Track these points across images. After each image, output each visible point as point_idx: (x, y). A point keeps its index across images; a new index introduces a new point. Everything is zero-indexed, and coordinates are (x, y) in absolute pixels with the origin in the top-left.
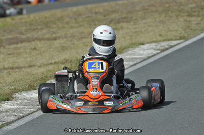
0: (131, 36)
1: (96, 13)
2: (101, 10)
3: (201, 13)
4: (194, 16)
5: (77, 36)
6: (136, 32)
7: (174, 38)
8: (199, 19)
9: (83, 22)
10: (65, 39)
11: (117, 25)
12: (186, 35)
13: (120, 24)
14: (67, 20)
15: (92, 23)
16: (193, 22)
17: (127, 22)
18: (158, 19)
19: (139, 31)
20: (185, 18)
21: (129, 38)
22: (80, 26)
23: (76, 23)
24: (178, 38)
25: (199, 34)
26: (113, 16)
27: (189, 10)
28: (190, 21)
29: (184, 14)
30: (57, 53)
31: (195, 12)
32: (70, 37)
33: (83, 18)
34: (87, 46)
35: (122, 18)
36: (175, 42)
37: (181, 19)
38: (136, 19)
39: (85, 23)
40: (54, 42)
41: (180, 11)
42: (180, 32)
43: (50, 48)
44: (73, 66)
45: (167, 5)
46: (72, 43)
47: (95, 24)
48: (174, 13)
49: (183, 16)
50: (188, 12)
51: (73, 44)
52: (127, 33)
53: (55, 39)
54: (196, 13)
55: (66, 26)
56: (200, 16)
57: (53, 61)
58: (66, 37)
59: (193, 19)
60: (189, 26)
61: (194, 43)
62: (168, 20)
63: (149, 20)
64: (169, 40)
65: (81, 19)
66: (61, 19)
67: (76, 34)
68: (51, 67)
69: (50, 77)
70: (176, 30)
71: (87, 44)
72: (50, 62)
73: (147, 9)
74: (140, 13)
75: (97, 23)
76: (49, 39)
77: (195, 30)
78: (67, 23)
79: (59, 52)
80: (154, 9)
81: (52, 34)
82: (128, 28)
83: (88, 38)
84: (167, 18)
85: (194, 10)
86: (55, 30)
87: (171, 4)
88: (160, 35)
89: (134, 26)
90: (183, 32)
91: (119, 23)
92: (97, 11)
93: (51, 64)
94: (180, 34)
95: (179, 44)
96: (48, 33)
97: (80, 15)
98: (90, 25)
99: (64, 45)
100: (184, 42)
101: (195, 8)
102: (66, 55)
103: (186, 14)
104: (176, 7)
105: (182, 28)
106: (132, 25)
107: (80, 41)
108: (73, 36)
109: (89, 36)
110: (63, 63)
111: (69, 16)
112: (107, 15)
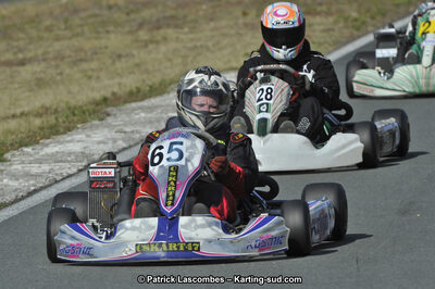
0: (185, 57)
1: (110, 7)
3: (334, 8)
5: (70, 56)
6: (195, 47)
8: (331, 19)
9: (82, 26)
10: (43, 65)
11: (155, 33)
13: (162, 32)
14: (48, 22)
15: (100, 30)
16: (316, 27)
17: (177, 26)
18: (241, 21)
19: (201, 46)
21: (180, 60)
22: (77, 35)
23: (66, 29)
26: (146, 14)
30: (27, 94)
31: (320, 4)
32: (56, 58)
33: (82, 19)
34: (90, 78)
35: (165, 18)
38: (196, 21)
39: (86, 28)
40: (21, 69)
43: (12, 83)
44: (60, 120)
46: (59, 71)
47: (108, 32)
51: (61, 74)
52: (175, 50)
53: (22, 63)
54: (324, 8)
55: (46, 35)
57: (18, 111)
58: (44, 60)
63: (224, 23)
65: (78, 21)
66: (35, 20)
67: (68, 53)
68: (13, 124)
69: (12, 145)
71: (90, 73)
72: (12, 112)
74: (204, 7)
75: (111, 28)
76: (9, 64)
78: (49, 29)
79: (30, 91)
81: (15, 53)
82: (178, 40)
83: (92, 60)
86: (21, 43)
89: (192, 36)
91: (158, 28)
93: (14, 116)
96: (7, 50)
97: (76, 11)
98: (98, 33)
99: (43, 75)
102: (46, 98)
106: (186, 34)
107: (75, 69)
108: (60, 57)
109: (95, 57)
110: (39, 115)
111: (51, 14)
112: (132, 11)
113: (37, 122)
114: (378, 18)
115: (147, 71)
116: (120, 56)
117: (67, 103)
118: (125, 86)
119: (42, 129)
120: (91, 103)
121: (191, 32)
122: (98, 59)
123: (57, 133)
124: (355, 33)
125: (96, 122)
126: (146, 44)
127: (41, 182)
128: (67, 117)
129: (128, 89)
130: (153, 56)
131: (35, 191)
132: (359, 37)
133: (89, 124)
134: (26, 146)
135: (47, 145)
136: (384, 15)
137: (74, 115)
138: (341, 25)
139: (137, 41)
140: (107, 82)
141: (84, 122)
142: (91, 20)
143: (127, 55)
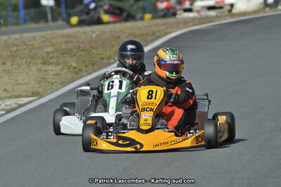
4: (51, 64)
7: (24, 94)
12: (40, 90)
20: (40, 65)
24: (29, 94)
25: (58, 89)
27: (45, 56)
28: (45, 71)
29: (38, 62)
36: (26, 100)
37: (34, 68)
41: (32, 57)
42: (32, 86)
45: (15, 48)
48: (24, 60)
49: (36, 64)
50: (43, 58)
56: (59, 64)
59: (50, 67)
60: (45, 78)
61: (51, 101)
62: (16, 69)
64: (17, 97)
70: (27, 83)
77: (52, 83)
84: (14, 66)
85: (51, 55)
87: (20, 48)
88: (5, 90)
90: (36, 86)
94: (32, 88)
95: (31, 102)
100: (38, 99)
101: (53, 53)
103: (41, 61)
104: (26, 52)
105: (35, 80)
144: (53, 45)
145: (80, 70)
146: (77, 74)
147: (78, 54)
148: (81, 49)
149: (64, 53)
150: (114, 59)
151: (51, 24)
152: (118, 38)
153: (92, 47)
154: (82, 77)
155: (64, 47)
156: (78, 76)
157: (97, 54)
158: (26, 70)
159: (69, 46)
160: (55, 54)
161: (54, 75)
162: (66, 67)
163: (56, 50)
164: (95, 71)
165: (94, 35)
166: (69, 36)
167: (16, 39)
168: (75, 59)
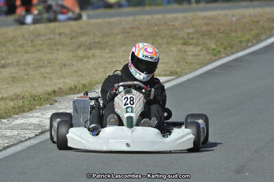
0: (106, 68)
1: (60, 34)
2: (67, 31)
3: (200, 41)
4: (191, 44)
5: (33, 64)
7: (163, 73)
8: (198, 49)
9: (42, 45)
10: (17, 68)
11: (88, 51)
12: (179, 70)
13: (92, 51)
14: (21, 42)
15: (54, 48)
16: (189, 53)
17: (101, 48)
19: (117, 62)
20: (179, 46)
21: (102, 70)
22: (38, 51)
23: (32, 46)
24: (168, 73)
25: (196, 70)
26: (83, 39)
27: (186, 36)
28: (185, 52)
29: (178, 42)
30: (6, 86)
31: (192, 39)
32: (24, 64)
33: (42, 41)
34: (45, 78)
35: (95, 43)
37: (174, 48)
38: (114, 46)
39: (44, 47)
40: (3, 70)
41: (173, 37)
42: (171, 66)
44: (26, 103)
45: (156, 28)
46: (26, 73)
47: (58, 50)
48: (165, 40)
49: (176, 44)
50: (183, 38)
51: (27, 74)
52: (99, 63)
53: (4, 66)
54: (194, 41)
55: (19, 49)
56: (199, 45)
58: (17, 65)
59: (190, 48)
60: (184, 59)
61: (189, 80)
65: (40, 42)
66: (13, 40)
67: (32, 61)
70: (166, 63)
71: (45, 75)
73: (129, 33)
74: (119, 37)
75: (60, 47)
77: (191, 64)
78: (21, 46)
79: (8, 84)
80: (138, 33)
82: (102, 57)
83: (47, 67)
85: (191, 36)
86: (4, 54)
87: (161, 28)
89: (110, 55)
90: (175, 65)
91: (90, 49)
92: (61, 31)
94: (172, 67)
95: (169, 81)
97: (39, 36)
98: (52, 50)
99: (16, 75)
100: (176, 78)
101: (193, 34)
102: (17, 89)
103: (181, 41)
104: (168, 32)
105: (174, 60)
106: (107, 53)
107: (37, 72)
108: (27, 64)
109: (49, 65)
110: (12, 99)
111: (23, 36)
112: (74, 37)
113: (11, 104)
114: (228, 49)
115: (81, 76)
116: (65, 65)
117: (30, 93)
118: (67, 84)
119: (14, 108)
120: (45, 94)
121: (110, 52)
122: (51, 66)
123: (24, 111)
124: (213, 57)
125: (48, 106)
126: (82, 58)
127: (12, 141)
128: (30, 102)
129: (69, 86)
130: (86, 66)
131: (8, 147)
132: (216, 60)
133: (44, 107)
134: (4, 118)
135: (17, 119)
136: (232, 47)
137: (35, 100)
138: (205, 52)
139: (76, 56)
140: (55, 81)
141: (41, 105)
142: (47, 42)
143: (70, 65)
144: (194, 26)
145: (219, 52)
146: (215, 56)
147: (217, 36)
148: (221, 31)
149: (203, 35)
150: (252, 42)
151: (194, 5)
152: (258, 22)
153: (231, 29)
154: (221, 58)
155: (204, 28)
156: (216, 58)
157: (236, 37)
158: (167, 50)
159: (210, 28)
160: (195, 35)
161: (193, 55)
162: (205, 49)
163: (197, 32)
164: (233, 53)
165: (234, 19)
166: (210, 18)
167: (158, 19)
168: (214, 40)
